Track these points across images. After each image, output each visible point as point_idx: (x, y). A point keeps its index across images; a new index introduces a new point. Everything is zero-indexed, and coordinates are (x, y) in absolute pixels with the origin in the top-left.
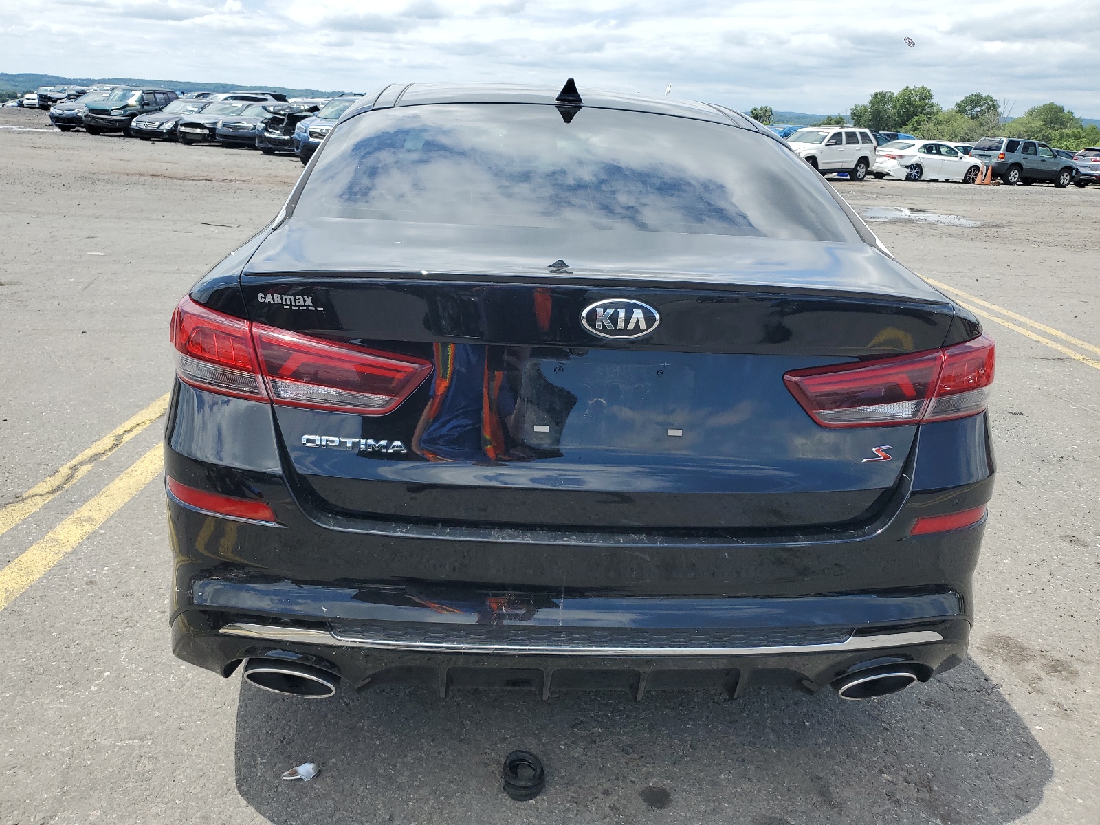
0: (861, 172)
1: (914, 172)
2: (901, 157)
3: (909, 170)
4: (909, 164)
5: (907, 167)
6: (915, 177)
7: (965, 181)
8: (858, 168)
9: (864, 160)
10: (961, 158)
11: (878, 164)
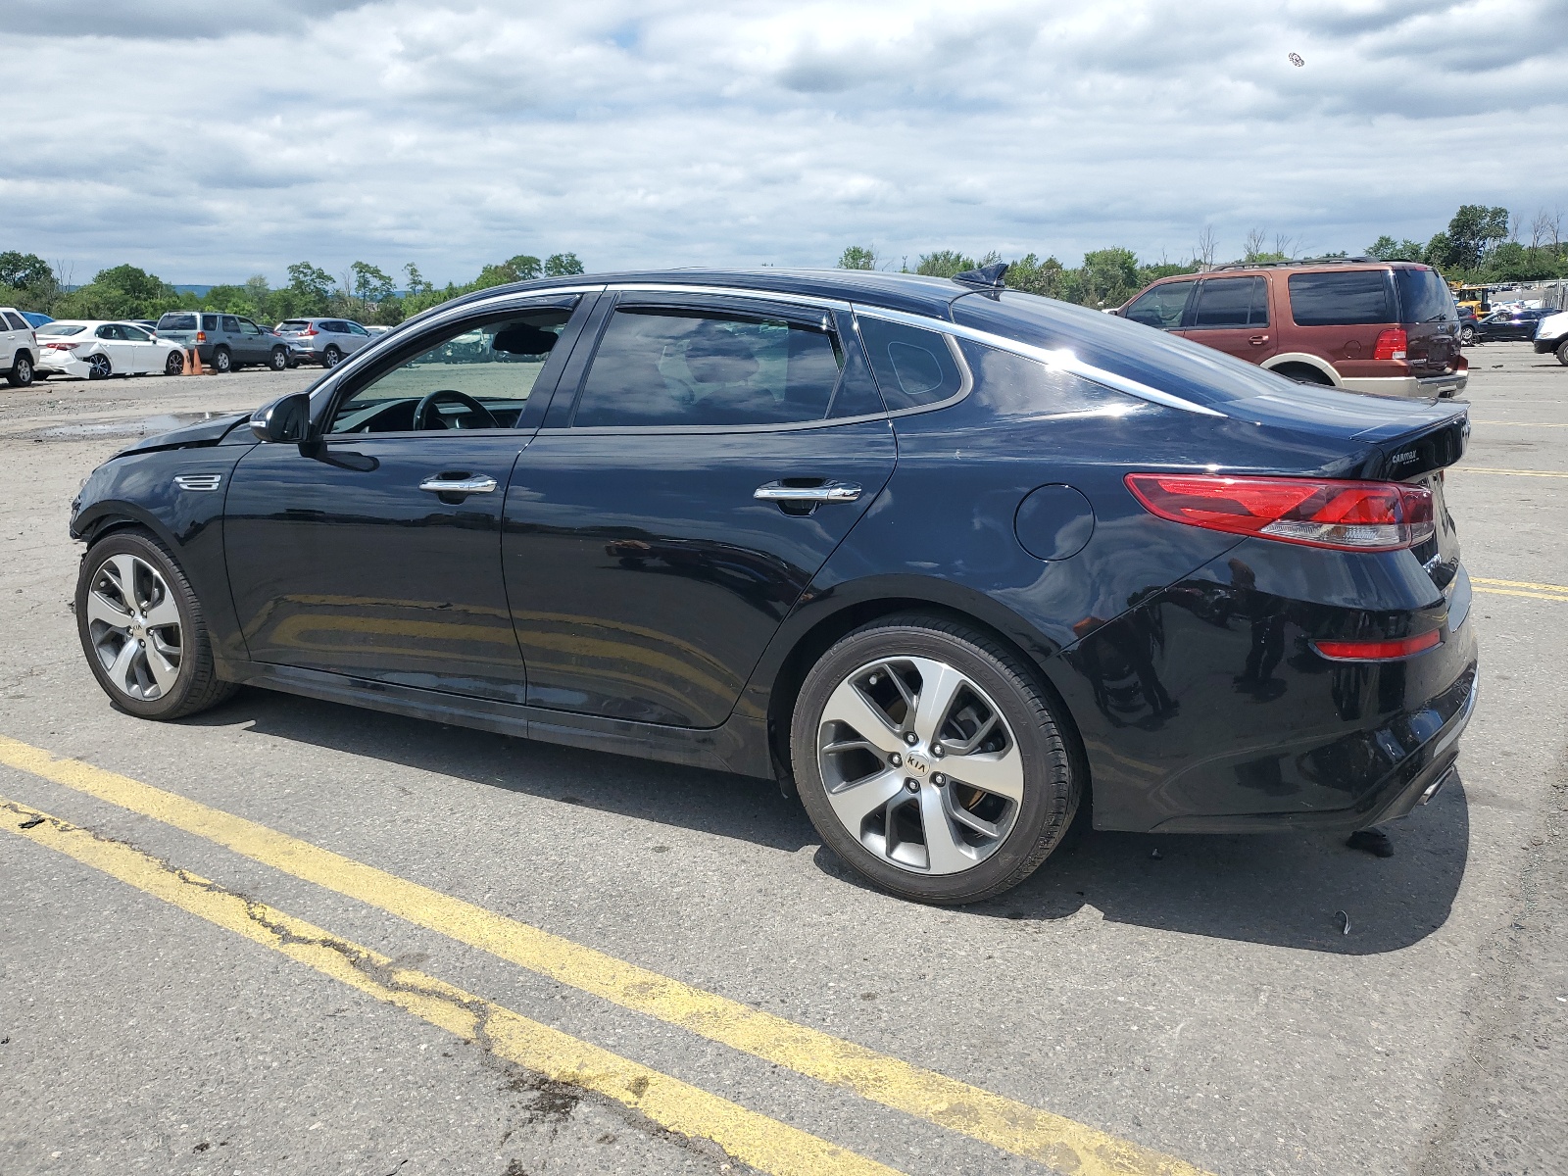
0: (25, 373)
1: (99, 366)
2: (74, 346)
3: (91, 364)
4: (88, 355)
5: (86, 359)
6: (102, 373)
7: (168, 373)
8: (19, 367)
9: (24, 355)
10: (154, 342)
11: (47, 359)
